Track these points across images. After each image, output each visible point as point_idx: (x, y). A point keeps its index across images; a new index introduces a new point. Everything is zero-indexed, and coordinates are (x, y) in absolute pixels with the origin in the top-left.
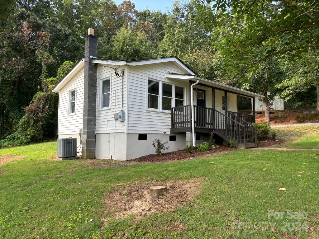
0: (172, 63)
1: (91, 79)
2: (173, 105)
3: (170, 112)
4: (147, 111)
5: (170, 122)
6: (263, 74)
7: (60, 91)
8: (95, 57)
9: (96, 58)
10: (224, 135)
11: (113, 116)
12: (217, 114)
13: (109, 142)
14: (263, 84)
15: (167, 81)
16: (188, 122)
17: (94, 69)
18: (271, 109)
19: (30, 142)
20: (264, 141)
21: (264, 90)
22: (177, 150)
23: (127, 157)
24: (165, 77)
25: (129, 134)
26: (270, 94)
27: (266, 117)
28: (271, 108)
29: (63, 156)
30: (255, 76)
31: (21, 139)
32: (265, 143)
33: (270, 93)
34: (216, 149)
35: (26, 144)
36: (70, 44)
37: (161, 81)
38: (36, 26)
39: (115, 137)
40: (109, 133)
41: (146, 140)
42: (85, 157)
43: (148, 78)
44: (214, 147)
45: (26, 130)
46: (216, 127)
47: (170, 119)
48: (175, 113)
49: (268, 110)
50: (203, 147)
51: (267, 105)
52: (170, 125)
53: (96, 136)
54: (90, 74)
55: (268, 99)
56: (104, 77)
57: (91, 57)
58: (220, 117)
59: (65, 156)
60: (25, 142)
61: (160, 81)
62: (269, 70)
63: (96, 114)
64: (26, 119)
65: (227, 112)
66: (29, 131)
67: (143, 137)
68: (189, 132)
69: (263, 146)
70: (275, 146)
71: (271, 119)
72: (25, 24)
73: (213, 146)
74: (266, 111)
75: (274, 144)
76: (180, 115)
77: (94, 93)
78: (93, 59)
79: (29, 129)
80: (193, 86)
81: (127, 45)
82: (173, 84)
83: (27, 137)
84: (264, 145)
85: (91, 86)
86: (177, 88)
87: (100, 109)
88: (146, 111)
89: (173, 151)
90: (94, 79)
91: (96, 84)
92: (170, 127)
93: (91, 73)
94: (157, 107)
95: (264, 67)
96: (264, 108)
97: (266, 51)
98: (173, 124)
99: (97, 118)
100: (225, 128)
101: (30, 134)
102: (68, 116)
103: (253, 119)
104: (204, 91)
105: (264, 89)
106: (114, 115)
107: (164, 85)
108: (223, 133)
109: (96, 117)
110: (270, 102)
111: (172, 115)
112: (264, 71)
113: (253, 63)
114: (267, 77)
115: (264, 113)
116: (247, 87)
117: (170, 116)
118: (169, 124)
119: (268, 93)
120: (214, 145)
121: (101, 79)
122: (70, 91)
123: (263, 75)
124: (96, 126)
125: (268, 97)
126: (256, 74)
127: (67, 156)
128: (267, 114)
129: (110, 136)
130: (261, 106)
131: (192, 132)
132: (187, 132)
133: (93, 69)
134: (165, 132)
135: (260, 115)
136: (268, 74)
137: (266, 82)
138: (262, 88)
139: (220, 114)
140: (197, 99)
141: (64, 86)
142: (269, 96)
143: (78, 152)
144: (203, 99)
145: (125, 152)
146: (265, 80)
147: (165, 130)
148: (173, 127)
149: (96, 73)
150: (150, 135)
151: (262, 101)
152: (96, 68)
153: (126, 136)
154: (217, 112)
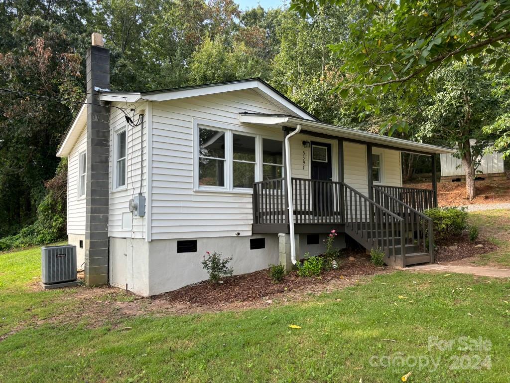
0: (254, 92)
1: (98, 132)
2: (258, 177)
3: (250, 191)
4: (196, 192)
5: (251, 211)
6: (461, 106)
7: (69, 154)
8: (105, 88)
9: (107, 90)
10: (362, 237)
11: (127, 205)
12: (348, 194)
13: (126, 255)
14: (461, 124)
15: (242, 131)
16: (283, 213)
17: (104, 113)
18: (477, 172)
19: (57, 238)
20: (451, 247)
21: (463, 137)
22: (267, 267)
23: (150, 289)
24: (237, 122)
25: (153, 243)
26: (475, 143)
27: (467, 187)
28: (478, 169)
29: (48, 282)
30: (442, 111)
31: (43, 233)
32: (452, 251)
33: (475, 141)
34: (340, 268)
35: (51, 242)
36: (117, 72)
37: (229, 130)
38: (59, 45)
39: (132, 246)
40: (125, 238)
41: (196, 251)
42: (87, 283)
43: (198, 124)
44: (335, 266)
45: (51, 218)
46: (347, 220)
47: (251, 206)
48: (264, 192)
49: (472, 173)
50: (309, 268)
51: (470, 165)
52: (251, 217)
53: (109, 241)
54: (95, 122)
55: (472, 154)
56: (118, 128)
57: (96, 89)
58: (353, 199)
59: (52, 281)
60: (48, 238)
61: (227, 129)
62: (471, 98)
63: (108, 199)
64: (50, 201)
65: (372, 188)
66: (56, 221)
67: (186, 246)
68: (284, 235)
69: (446, 259)
70: (474, 259)
71: (478, 192)
72: (40, 42)
73: (334, 262)
74: (467, 177)
75: (472, 255)
76: (272, 197)
77: (104, 159)
78: (100, 93)
79: (55, 217)
80: (290, 138)
81: (212, 67)
82: (256, 134)
83: (51, 230)
84: (450, 257)
85: (96, 145)
86: (265, 142)
87: (115, 190)
88: (194, 194)
89: (260, 269)
90: (104, 132)
91: (108, 141)
92: (252, 222)
93: (96, 119)
94: (222, 184)
95: (459, 92)
96: (464, 170)
97: (429, 48)
98: (258, 215)
99: (110, 207)
100: (368, 221)
101: (56, 226)
102: (78, 201)
103: (432, 198)
104: (329, 146)
105: (463, 135)
106: (128, 203)
107: (237, 139)
108: (359, 231)
109: (108, 205)
110: (476, 159)
111: (255, 197)
112: (461, 101)
113: (397, 79)
114: (469, 112)
115: (465, 179)
116: (428, 133)
117: (251, 200)
118: (248, 215)
119: (472, 142)
120: (335, 260)
121: (116, 132)
122: (80, 153)
123: (459, 108)
124: (110, 223)
125: (472, 151)
126: (445, 107)
127: (56, 281)
128: (469, 182)
129: (128, 243)
130: (458, 167)
131: (289, 233)
132: (280, 234)
133: (100, 112)
134: (239, 234)
135: (456, 183)
136: (470, 107)
137: (466, 122)
138: (460, 134)
139: (353, 194)
140: (312, 162)
141: (74, 146)
142: (472, 147)
143: (79, 272)
144: (327, 161)
145: (146, 280)
146: (464, 117)
147: (239, 228)
148: (257, 222)
149: (107, 118)
150: (205, 241)
151: (459, 158)
152: (108, 111)
153: (147, 246)
154: (348, 190)
